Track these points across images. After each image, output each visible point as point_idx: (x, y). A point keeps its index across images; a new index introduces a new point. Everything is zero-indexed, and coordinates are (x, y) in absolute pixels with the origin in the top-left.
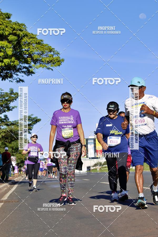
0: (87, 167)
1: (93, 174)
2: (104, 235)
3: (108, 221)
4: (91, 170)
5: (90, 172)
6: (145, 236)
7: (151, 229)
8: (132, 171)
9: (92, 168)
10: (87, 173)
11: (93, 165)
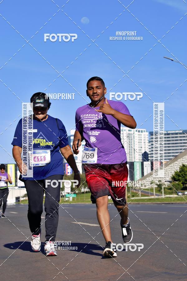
0: (16, 198)
1: (23, 205)
2: (30, 279)
3: (36, 261)
4: (20, 201)
5: (19, 204)
6: (78, 280)
7: (85, 272)
8: (68, 203)
9: (21, 199)
10: (16, 205)
11: (24, 195)
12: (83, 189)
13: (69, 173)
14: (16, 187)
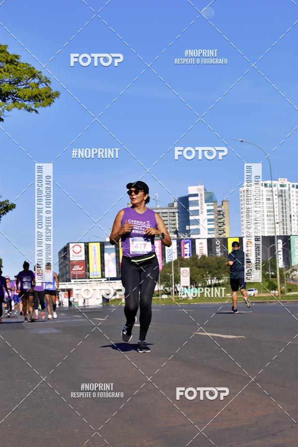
1: (114, 308)
4: (110, 301)
5: (108, 305)
10: (103, 307)
12: (210, 280)
13: (186, 255)
14: (103, 280)
